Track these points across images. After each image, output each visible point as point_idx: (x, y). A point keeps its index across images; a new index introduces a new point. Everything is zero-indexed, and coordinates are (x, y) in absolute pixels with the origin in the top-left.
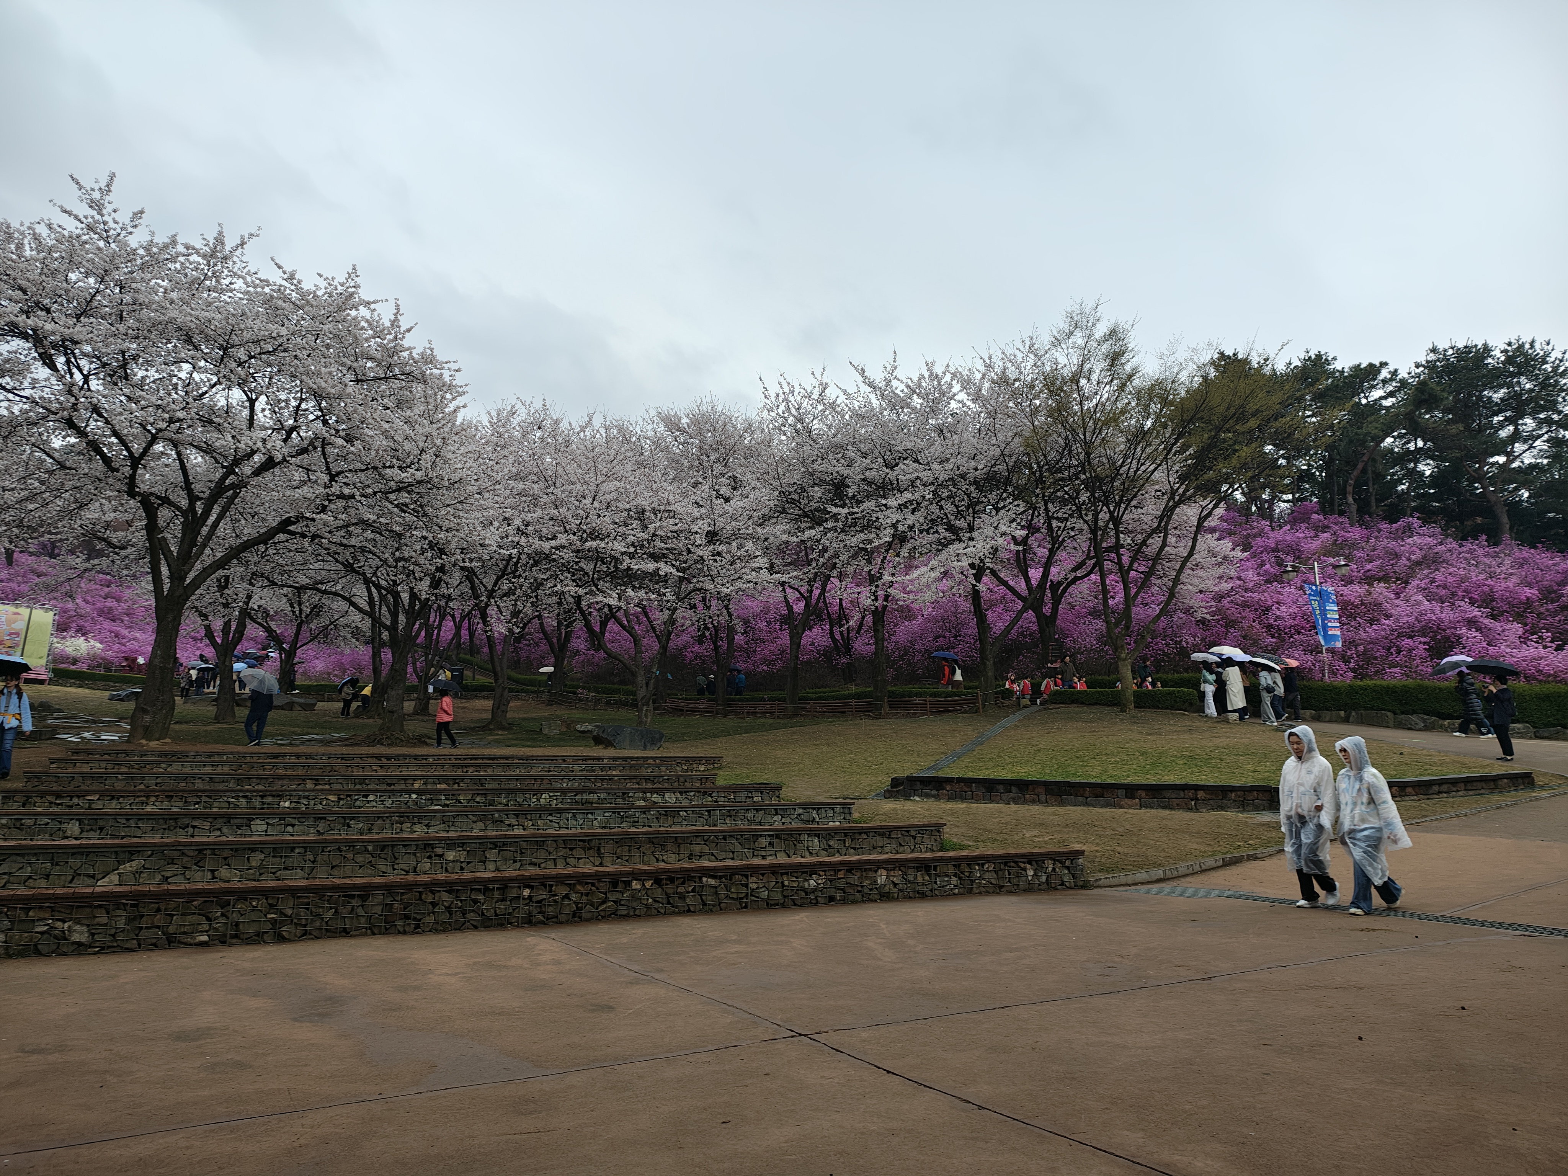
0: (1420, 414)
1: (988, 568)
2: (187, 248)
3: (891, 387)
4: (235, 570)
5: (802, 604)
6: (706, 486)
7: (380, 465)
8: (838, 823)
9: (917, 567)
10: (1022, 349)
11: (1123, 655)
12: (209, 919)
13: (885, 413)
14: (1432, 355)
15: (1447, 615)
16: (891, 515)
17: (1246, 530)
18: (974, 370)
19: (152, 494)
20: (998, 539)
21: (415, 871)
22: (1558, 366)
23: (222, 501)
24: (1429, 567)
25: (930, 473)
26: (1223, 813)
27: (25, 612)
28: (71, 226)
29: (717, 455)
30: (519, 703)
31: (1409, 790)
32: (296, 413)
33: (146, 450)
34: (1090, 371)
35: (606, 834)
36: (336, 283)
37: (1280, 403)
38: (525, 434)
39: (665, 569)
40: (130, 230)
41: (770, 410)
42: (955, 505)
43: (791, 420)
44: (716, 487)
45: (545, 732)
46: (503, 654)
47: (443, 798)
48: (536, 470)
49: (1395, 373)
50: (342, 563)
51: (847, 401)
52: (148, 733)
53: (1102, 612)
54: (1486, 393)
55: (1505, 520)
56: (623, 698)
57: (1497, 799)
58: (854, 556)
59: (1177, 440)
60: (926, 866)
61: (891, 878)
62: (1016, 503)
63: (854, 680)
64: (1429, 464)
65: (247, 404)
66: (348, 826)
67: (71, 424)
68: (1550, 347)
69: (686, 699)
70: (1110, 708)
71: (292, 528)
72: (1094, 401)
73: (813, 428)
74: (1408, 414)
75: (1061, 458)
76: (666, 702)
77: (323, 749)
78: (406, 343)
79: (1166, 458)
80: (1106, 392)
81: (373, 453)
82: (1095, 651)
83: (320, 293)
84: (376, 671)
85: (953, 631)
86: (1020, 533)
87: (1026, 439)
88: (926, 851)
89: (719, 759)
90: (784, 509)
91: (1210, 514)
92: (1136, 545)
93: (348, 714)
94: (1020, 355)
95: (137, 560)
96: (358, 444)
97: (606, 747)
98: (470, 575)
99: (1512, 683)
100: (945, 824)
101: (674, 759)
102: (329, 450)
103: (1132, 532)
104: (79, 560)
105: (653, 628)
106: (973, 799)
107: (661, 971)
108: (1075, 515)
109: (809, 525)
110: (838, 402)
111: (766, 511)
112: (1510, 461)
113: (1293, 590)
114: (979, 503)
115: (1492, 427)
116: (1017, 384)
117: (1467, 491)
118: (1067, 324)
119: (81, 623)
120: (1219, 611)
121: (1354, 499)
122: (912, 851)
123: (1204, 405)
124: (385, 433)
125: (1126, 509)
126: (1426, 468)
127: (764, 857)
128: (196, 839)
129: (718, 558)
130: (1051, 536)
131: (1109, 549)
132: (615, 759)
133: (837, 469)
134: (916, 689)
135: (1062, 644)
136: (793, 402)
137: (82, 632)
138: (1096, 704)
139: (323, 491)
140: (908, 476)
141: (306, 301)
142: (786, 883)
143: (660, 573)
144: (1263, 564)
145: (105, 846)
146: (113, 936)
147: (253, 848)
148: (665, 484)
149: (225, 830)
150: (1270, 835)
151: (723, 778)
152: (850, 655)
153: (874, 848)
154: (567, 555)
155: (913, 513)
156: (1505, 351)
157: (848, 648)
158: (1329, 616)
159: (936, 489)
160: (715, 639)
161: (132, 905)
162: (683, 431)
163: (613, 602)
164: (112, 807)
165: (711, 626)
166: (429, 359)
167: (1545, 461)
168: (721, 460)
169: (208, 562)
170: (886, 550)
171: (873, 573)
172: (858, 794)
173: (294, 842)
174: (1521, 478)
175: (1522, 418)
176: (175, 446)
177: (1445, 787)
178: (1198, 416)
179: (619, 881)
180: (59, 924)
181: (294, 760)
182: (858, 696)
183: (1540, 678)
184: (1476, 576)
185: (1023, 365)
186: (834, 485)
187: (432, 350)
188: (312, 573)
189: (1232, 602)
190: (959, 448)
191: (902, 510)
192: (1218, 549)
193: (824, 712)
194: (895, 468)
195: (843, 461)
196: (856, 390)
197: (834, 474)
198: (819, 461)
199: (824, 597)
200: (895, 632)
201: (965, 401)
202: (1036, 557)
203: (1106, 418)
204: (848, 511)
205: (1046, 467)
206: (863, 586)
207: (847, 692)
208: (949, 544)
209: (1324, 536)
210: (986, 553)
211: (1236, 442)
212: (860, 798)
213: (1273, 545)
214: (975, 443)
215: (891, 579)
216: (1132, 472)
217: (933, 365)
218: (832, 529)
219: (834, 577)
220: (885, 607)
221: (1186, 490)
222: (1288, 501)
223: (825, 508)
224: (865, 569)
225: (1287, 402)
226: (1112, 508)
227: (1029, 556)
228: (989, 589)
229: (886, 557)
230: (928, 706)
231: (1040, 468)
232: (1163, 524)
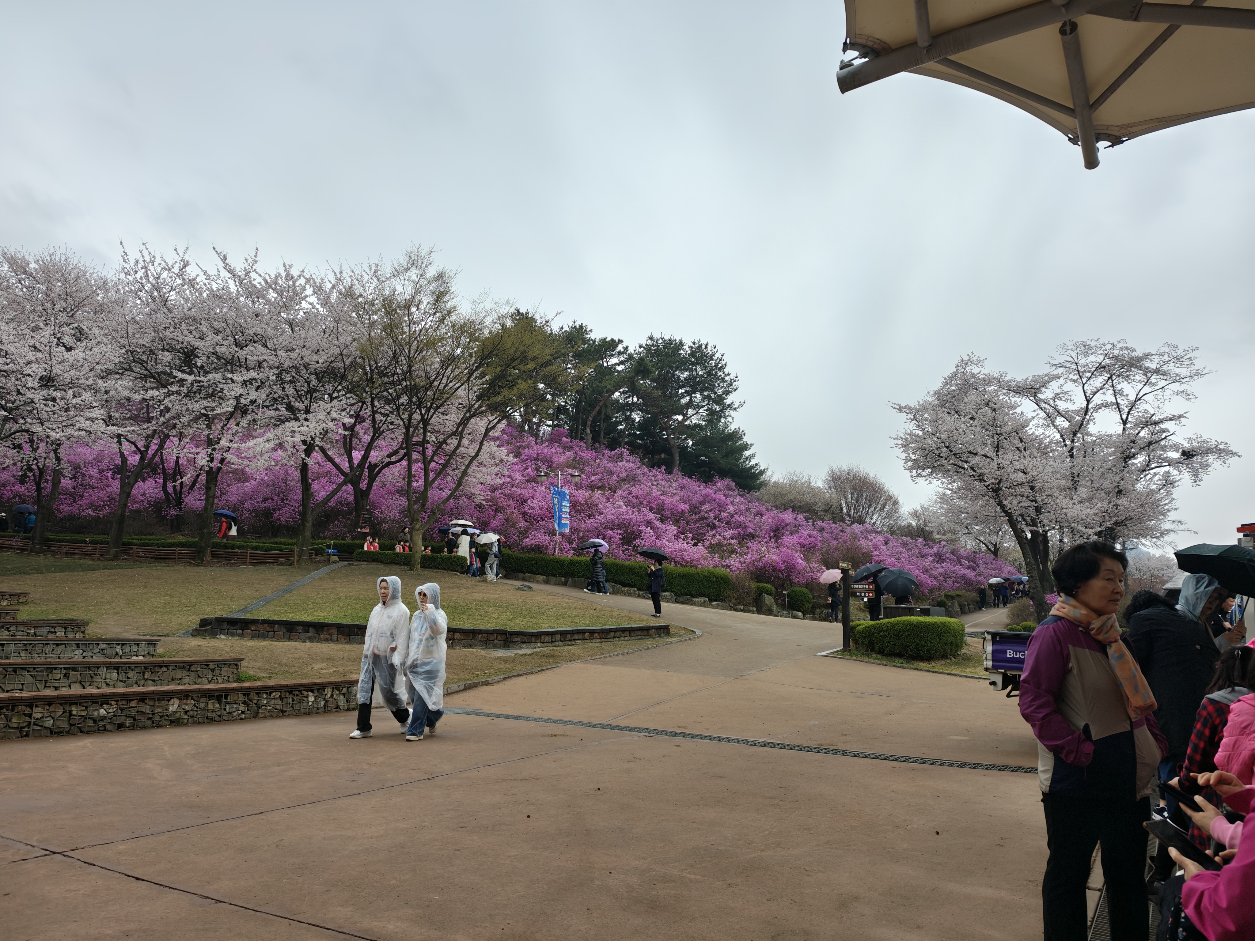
0: (638, 379)
1: (317, 446)
3: (250, 278)
5: (138, 457)
6: (47, 332)
8: (141, 658)
9: (254, 438)
10: (368, 272)
11: (417, 527)
13: (242, 299)
14: (649, 341)
15: (635, 517)
16: (235, 389)
17: (519, 442)
18: (326, 280)
20: (329, 423)
22: (719, 363)
24: (629, 483)
25: (276, 358)
26: (471, 649)
29: (64, 305)
31: (596, 635)
34: (420, 302)
37: (551, 355)
41: (128, 274)
42: (296, 389)
43: (148, 287)
44: (59, 335)
49: (626, 348)
51: (206, 282)
53: (406, 491)
54: (677, 372)
55: (677, 457)
57: (648, 643)
58: (195, 420)
59: (478, 368)
60: (218, 696)
61: (183, 707)
62: (348, 395)
63: (181, 531)
64: (639, 414)
68: (715, 350)
72: (420, 326)
73: (170, 298)
74: (630, 378)
75: (389, 366)
79: (468, 379)
80: (430, 322)
82: (397, 521)
85: (281, 495)
86: (349, 421)
87: (362, 345)
88: (222, 683)
89: (25, 595)
90: (130, 367)
91: (494, 427)
92: (439, 442)
94: (366, 277)
99: (665, 564)
100: (243, 659)
103: (437, 432)
106: (274, 637)
108: (395, 413)
109: (153, 385)
110: (198, 280)
111: (109, 366)
112: (684, 420)
113: (544, 489)
114: (315, 391)
115: (677, 396)
116: (360, 299)
117: (658, 435)
118: (406, 261)
120: (492, 499)
121: (591, 431)
122: (210, 682)
123: (499, 346)
125: (434, 413)
126: (637, 417)
127: (54, 689)
129: (51, 403)
130: (374, 426)
131: (417, 443)
133: (189, 340)
135: (370, 512)
136: (152, 270)
138: (391, 563)
140: (255, 357)
142: (74, 713)
144: (526, 468)
150: (500, 666)
151: (25, 613)
152: (181, 508)
153: (172, 680)
155: (256, 390)
156: (691, 347)
157: (179, 501)
158: (563, 510)
159: (280, 373)
160: (39, 480)
162: (30, 275)
165: (35, 467)
167: (704, 423)
168: (69, 310)
170: (226, 419)
171: (211, 437)
172: (166, 632)
174: (689, 432)
175: (695, 393)
177: (618, 634)
178: (495, 353)
182: (182, 545)
183: (683, 563)
184: (656, 492)
185: (368, 285)
186: (184, 353)
189: (502, 493)
190: (305, 342)
191: (246, 386)
192: (498, 453)
193: (147, 557)
194: (245, 348)
195: (195, 333)
196: (216, 273)
197: (185, 343)
198: (172, 329)
199: (162, 453)
200: (227, 491)
201: (315, 304)
202: (360, 442)
203: (427, 342)
204: (194, 378)
205: (376, 371)
206: (201, 448)
207: (172, 541)
208: (287, 421)
209: (568, 453)
210: (317, 433)
211: (518, 378)
212: (167, 635)
213: (535, 456)
214: (319, 341)
215: (228, 444)
216: (442, 386)
217: (290, 267)
218: (176, 392)
219: (174, 436)
220: (219, 469)
221: (480, 407)
222: (549, 426)
223: (172, 372)
224: (204, 433)
225: (556, 355)
226: (423, 412)
227: (355, 440)
228: (317, 463)
229: (226, 425)
230: (249, 557)
231: (372, 371)
232: (460, 429)
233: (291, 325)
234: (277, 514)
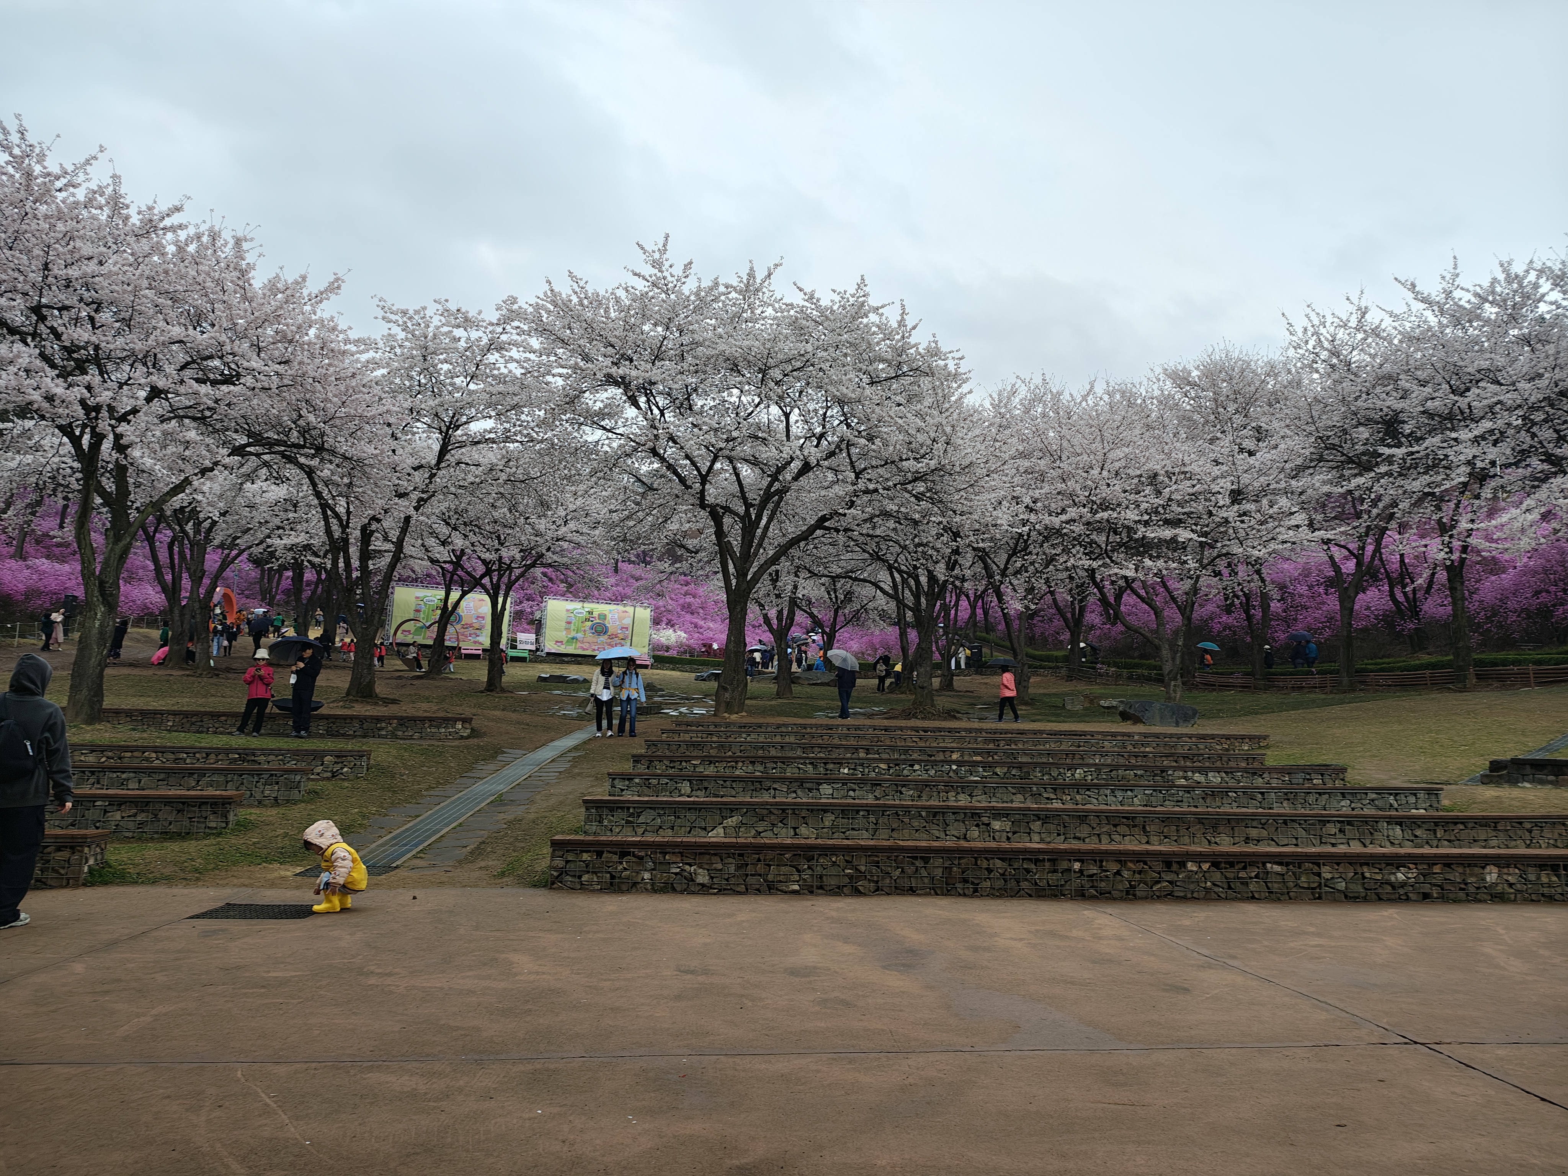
2: (727, 287)
3: (1453, 299)
4: (784, 565)
5: (1353, 563)
6: (1226, 441)
7: (897, 459)
8: (1422, 811)
9: (1505, 509)
12: (798, 871)
13: (1448, 331)
16: (1464, 451)
19: (717, 505)
21: (965, 838)
23: (771, 506)
25: (1515, 395)
27: (630, 609)
28: (641, 286)
30: (1038, 679)
32: (824, 420)
33: (711, 468)
35: (1150, 812)
36: (848, 295)
38: (1027, 411)
39: (1184, 535)
40: (683, 280)
41: (1297, 347)
43: (1324, 355)
45: (1069, 707)
46: (1020, 631)
47: (981, 769)
48: (1041, 446)
50: (868, 553)
52: (729, 707)
56: (1146, 672)
58: (1418, 503)
60: (1551, 865)
61: (1505, 877)
63: (1425, 648)
65: (783, 418)
66: (901, 793)
67: (654, 452)
69: (1217, 673)
71: (826, 524)
73: (1352, 360)
76: (1194, 677)
77: (868, 722)
78: (912, 340)
81: (891, 448)
83: (835, 308)
84: (904, 650)
89: (1265, 737)
90: (1321, 456)
93: (883, 690)
95: (709, 562)
96: (877, 441)
97: (1135, 723)
98: (982, 556)
101: (1213, 737)
102: (853, 450)
104: (666, 565)
105: (1173, 599)
107: (1234, 957)
109: (1356, 471)
111: (1299, 461)
119: (670, 617)
124: (900, 429)
127: (1333, 845)
128: (777, 800)
129: (1246, 518)
132: (1146, 736)
134: (1512, 655)
136: (1325, 334)
137: (671, 624)
139: (851, 488)
141: (825, 316)
142: (1367, 875)
143: (1180, 539)
145: (712, 803)
146: (727, 880)
147: (825, 809)
148: (1179, 444)
149: (799, 792)
151: (1273, 758)
152: (1419, 619)
153: (1476, 841)
154: (1078, 528)
155: (1495, 445)
157: (1414, 611)
160: (1247, 607)
161: (739, 855)
162: (1194, 385)
163: (1130, 573)
164: (710, 770)
165: (1241, 593)
166: (934, 352)
168: (1241, 410)
169: (762, 560)
170: (1460, 493)
171: (1443, 521)
172: (1446, 779)
173: (858, 805)
176: (731, 462)
179: (1170, 862)
180: (687, 867)
181: (845, 731)
182: (1432, 666)
186: (1384, 422)
187: (936, 342)
188: (843, 564)
191: (1479, 443)
193: (1390, 686)
194: (1466, 394)
195: (1394, 394)
196: (1405, 309)
197: (1385, 410)
199: (1380, 553)
204: (1405, 451)
206: (1433, 538)
208: (1548, 478)
212: (1447, 783)
215: (1470, 526)
217: (1509, 264)
218: (1386, 474)
219: (1392, 529)
220: (1462, 561)
223: (1375, 450)
224: (1433, 517)
229: (1461, 501)
230: (1532, 675)
234: (1561, 611)
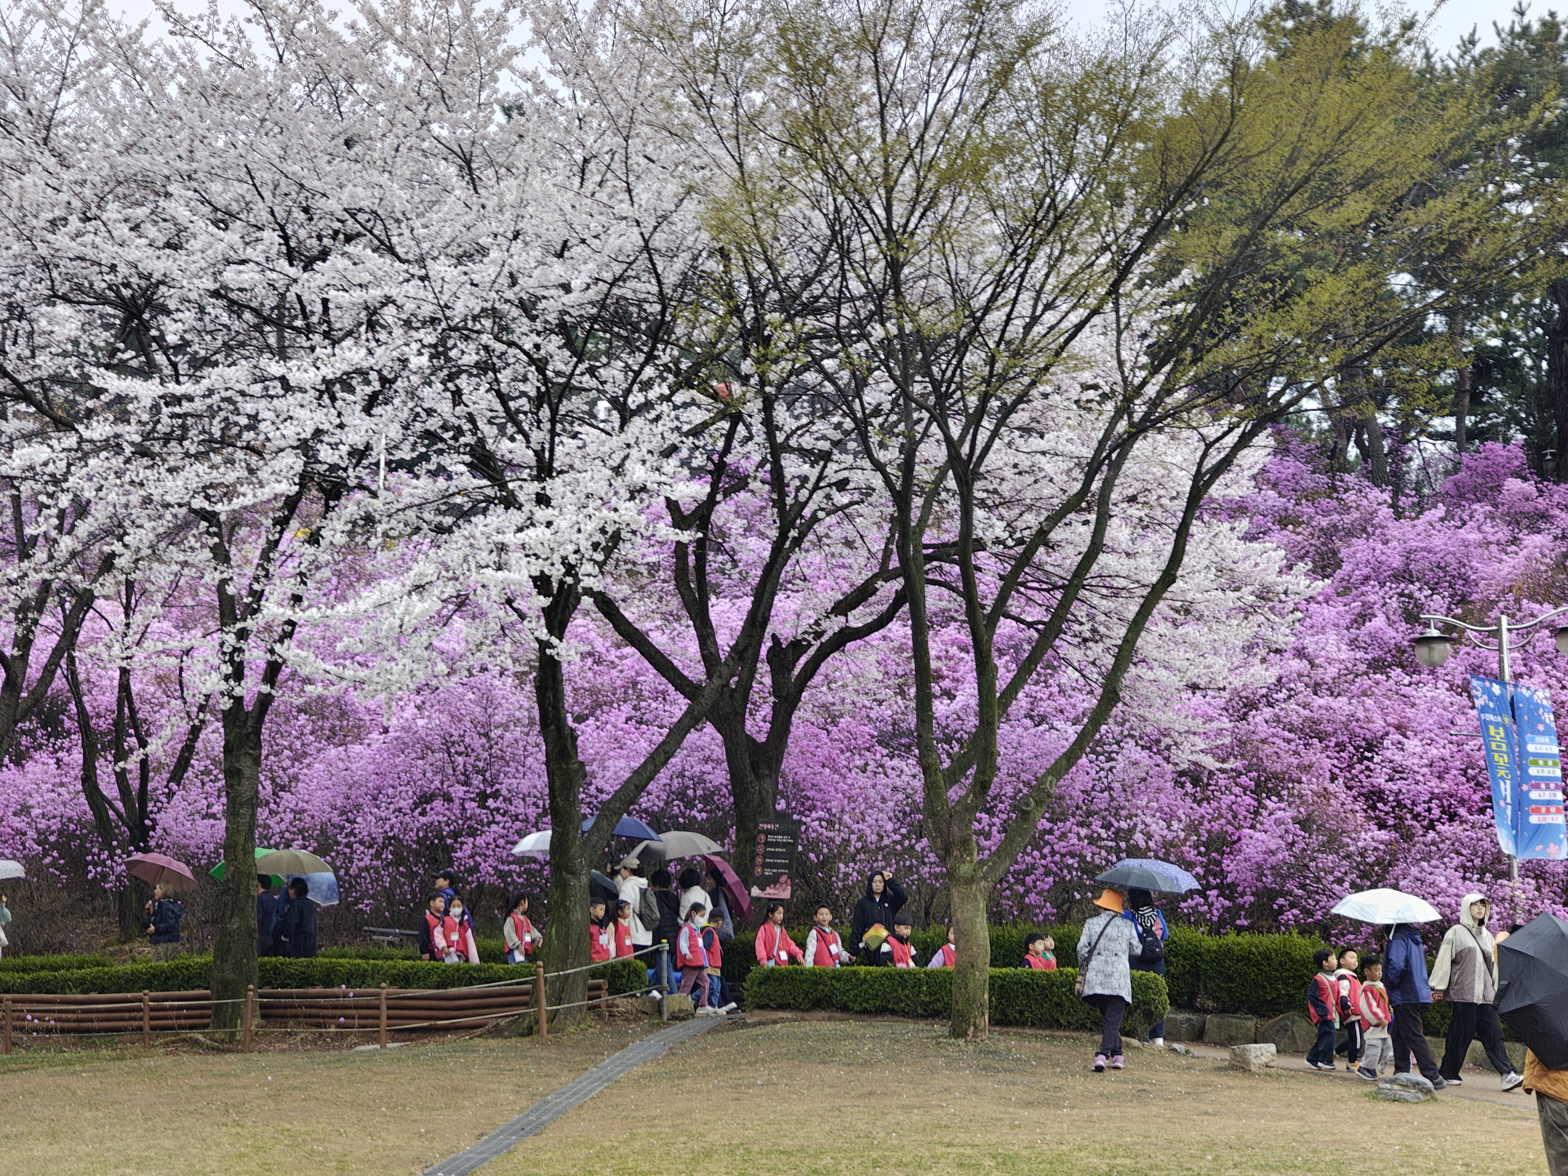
1: (588, 592)
9: (370, 579)
11: (965, 869)
13: (296, 90)
16: (297, 412)
17: (1326, 513)
20: (623, 506)
25: (424, 290)
34: (914, 18)
37: (1433, 157)
42: (500, 395)
51: (174, 42)
53: (914, 736)
59: (1147, 241)
62: (680, 398)
70: (922, 1025)
72: (921, 107)
75: (818, 273)
79: (1114, 290)
82: (889, 853)
85: (477, 781)
86: (690, 491)
87: (719, 207)
91: (1225, 464)
92: (1020, 542)
103: (1007, 503)
108: (852, 445)
110: (146, 40)
113: (1443, 693)
114: (568, 389)
116: (700, 38)
120: (1240, 746)
123: (1226, 147)
125: (994, 434)
130: (779, 503)
131: (942, 552)
133: (133, 255)
134: (348, 958)
135: (793, 829)
138: (881, 1011)
144: (1363, 617)
152: (146, 850)
155: (368, 410)
158: (1533, 771)
159: (442, 341)
170: (276, 522)
171: (231, 590)
178: (1209, 175)
186: (120, 302)
189: (1278, 720)
191: (333, 399)
192: (1247, 565)
193: (49, 1030)
194: (319, 265)
195: (151, 231)
197: (122, 269)
198: (74, 223)
199: (71, 660)
200: (295, 778)
201: (544, 76)
202: (735, 563)
203: (952, 164)
204: (161, 391)
205: (774, 295)
206: (198, 632)
207: (128, 967)
208: (474, 510)
209: (1534, 542)
210: (585, 545)
211: (1308, 260)
213: (1397, 562)
214: (568, 208)
215: (289, 613)
216: (1016, 329)
218: (106, 443)
219: (107, 598)
220: (265, 701)
221: (1167, 390)
222: (1445, 436)
223: (87, 377)
224: (207, 578)
225: (1455, 154)
226: (955, 431)
227: (714, 560)
228: (590, 654)
229: (277, 542)
230: (384, 1012)
231: (758, 297)
232: (1096, 486)
233: (467, 162)
234: (468, 849)
